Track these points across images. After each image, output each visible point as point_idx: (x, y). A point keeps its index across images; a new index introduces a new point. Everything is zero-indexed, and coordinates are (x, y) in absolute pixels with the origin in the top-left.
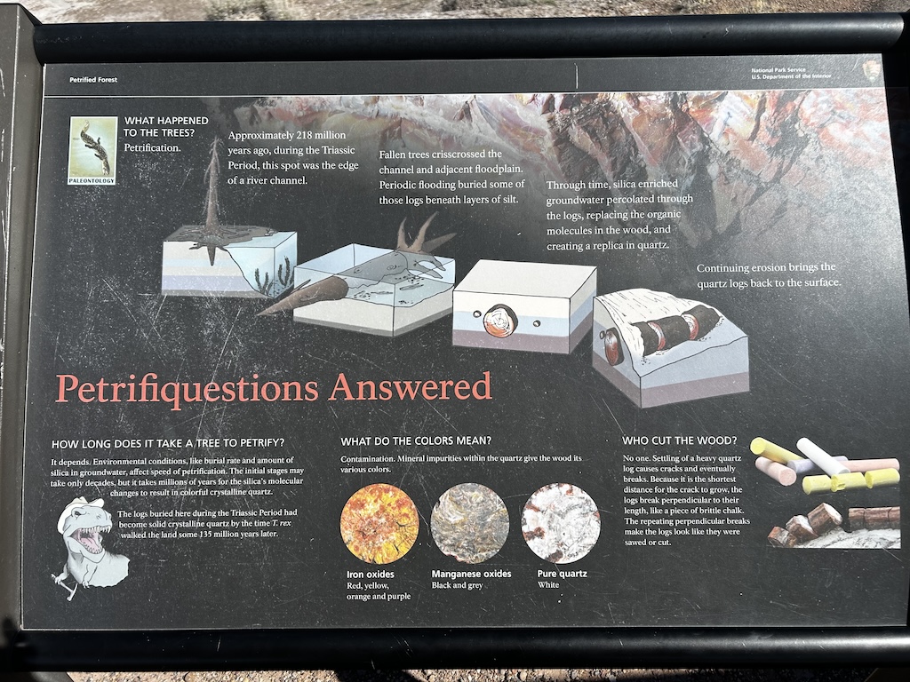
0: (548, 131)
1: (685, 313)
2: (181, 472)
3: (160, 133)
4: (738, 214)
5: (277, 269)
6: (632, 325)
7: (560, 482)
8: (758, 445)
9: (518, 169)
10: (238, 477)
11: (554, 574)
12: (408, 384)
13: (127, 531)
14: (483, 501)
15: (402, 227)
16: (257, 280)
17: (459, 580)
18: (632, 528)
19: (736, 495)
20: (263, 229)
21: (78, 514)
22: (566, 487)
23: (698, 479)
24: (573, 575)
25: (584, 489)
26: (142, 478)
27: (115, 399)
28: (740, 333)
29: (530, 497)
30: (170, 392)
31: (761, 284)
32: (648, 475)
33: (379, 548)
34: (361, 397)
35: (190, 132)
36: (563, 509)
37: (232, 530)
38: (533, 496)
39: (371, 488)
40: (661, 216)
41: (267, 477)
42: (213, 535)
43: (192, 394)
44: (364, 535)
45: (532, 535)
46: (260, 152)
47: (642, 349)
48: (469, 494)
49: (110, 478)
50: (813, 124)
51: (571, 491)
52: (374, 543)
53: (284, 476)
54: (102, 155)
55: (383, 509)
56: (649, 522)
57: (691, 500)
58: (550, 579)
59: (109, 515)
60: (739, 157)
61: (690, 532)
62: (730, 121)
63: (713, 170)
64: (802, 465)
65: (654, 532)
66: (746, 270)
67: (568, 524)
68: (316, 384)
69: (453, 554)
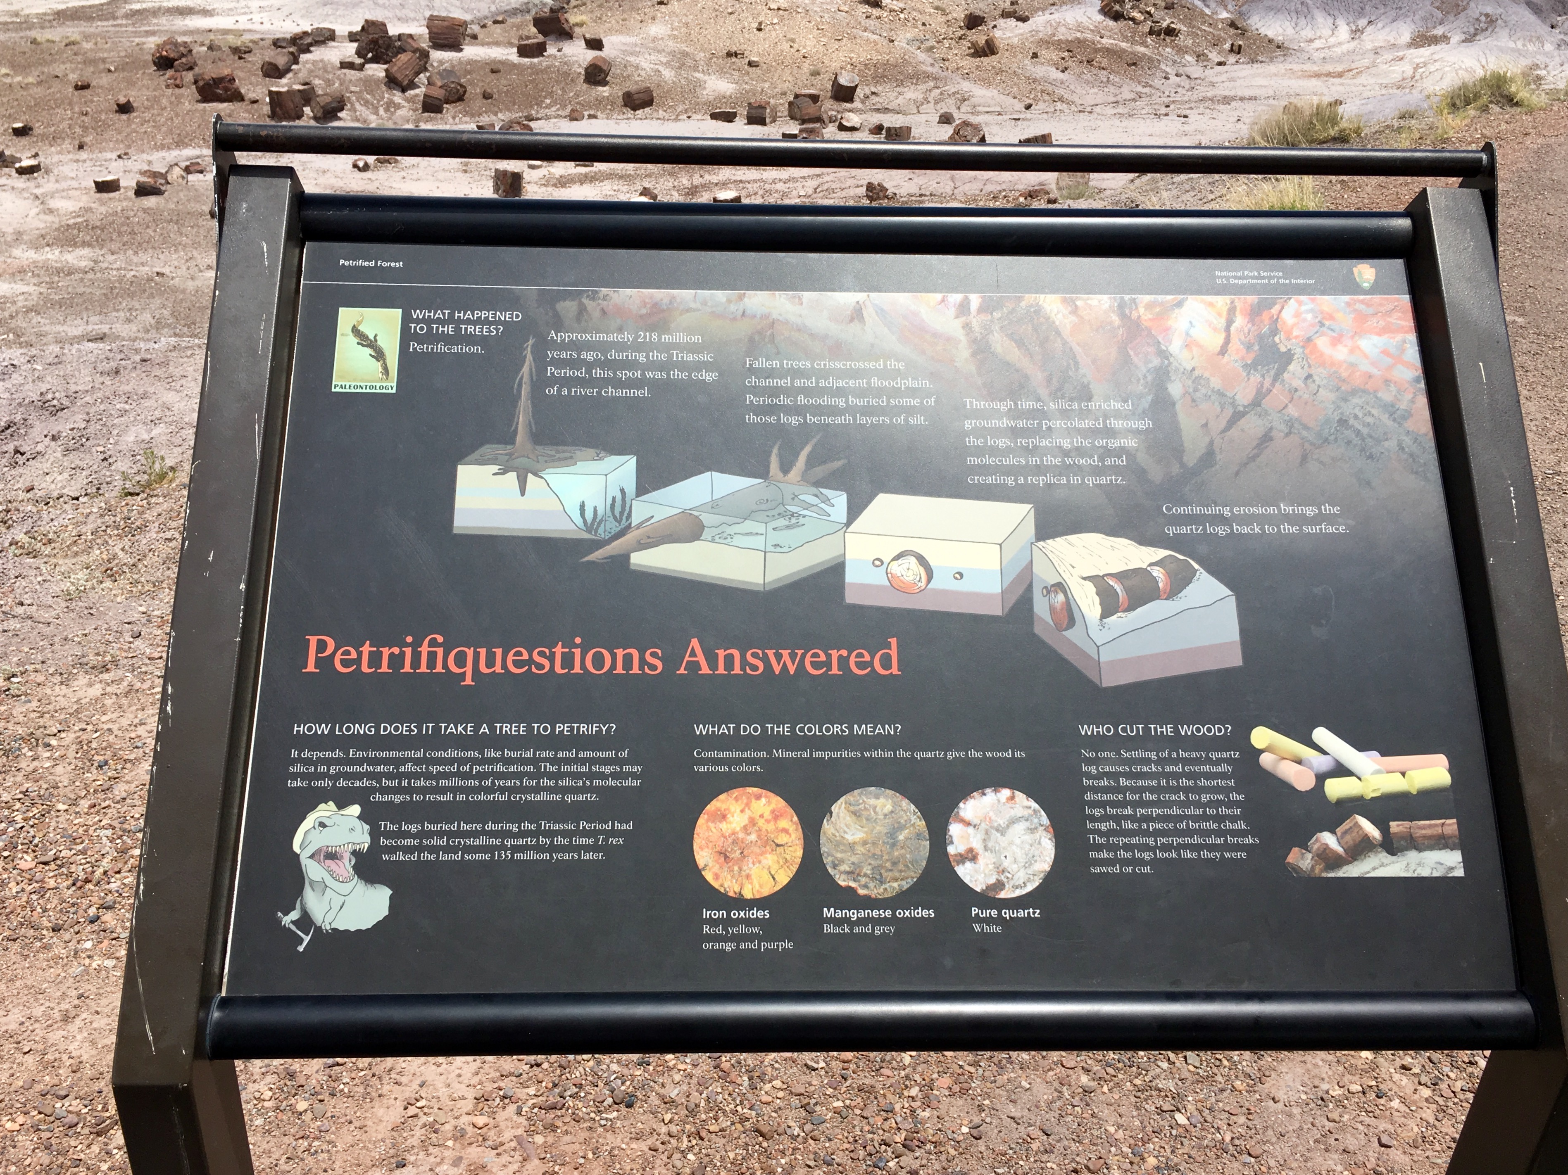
0: (963, 338)
1: (1151, 565)
2: (471, 768)
3: (458, 329)
4: (1211, 443)
5: (609, 501)
6: (1084, 579)
7: (997, 784)
8: (1261, 736)
9: (926, 383)
10: (550, 776)
11: (994, 913)
12: (785, 653)
13: (392, 850)
14: (892, 812)
15: (775, 451)
16: (582, 514)
17: (861, 922)
18: (1099, 848)
19: (1237, 804)
20: (592, 452)
21: (323, 825)
22: (1006, 793)
23: (1184, 782)
24: (1021, 914)
25: (1030, 795)
26: (417, 776)
27: (384, 668)
28: (1225, 591)
29: (956, 805)
30: (461, 660)
31: (1246, 530)
32: (1115, 776)
33: (748, 877)
34: (721, 670)
35: (497, 330)
36: (1002, 822)
37: (539, 849)
38: (961, 805)
39: (736, 792)
40: (1114, 444)
41: (592, 776)
42: (513, 856)
43: (490, 663)
44: (726, 857)
45: (963, 858)
46: (589, 356)
47: (1098, 611)
48: (872, 801)
49: (370, 776)
50: (1296, 337)
51: (1012, 798)
52: (740, 869)
53: (614, 776)
54: (379, 355)
55: (752, 822)
56: (1122, 840)
57: (1176, 811)
58: (989, 921)
59: (367, 827)
60: (1206, 374)
61: (1179, 855)
62: (1192, 332)
63: (1175, 389)
64: (1322, 763)
65: (1128, 855)
66: (1226, 512)
67: (1011, 843)
68: (659, 652)
69: (853, 884)
